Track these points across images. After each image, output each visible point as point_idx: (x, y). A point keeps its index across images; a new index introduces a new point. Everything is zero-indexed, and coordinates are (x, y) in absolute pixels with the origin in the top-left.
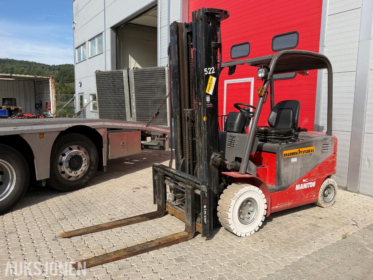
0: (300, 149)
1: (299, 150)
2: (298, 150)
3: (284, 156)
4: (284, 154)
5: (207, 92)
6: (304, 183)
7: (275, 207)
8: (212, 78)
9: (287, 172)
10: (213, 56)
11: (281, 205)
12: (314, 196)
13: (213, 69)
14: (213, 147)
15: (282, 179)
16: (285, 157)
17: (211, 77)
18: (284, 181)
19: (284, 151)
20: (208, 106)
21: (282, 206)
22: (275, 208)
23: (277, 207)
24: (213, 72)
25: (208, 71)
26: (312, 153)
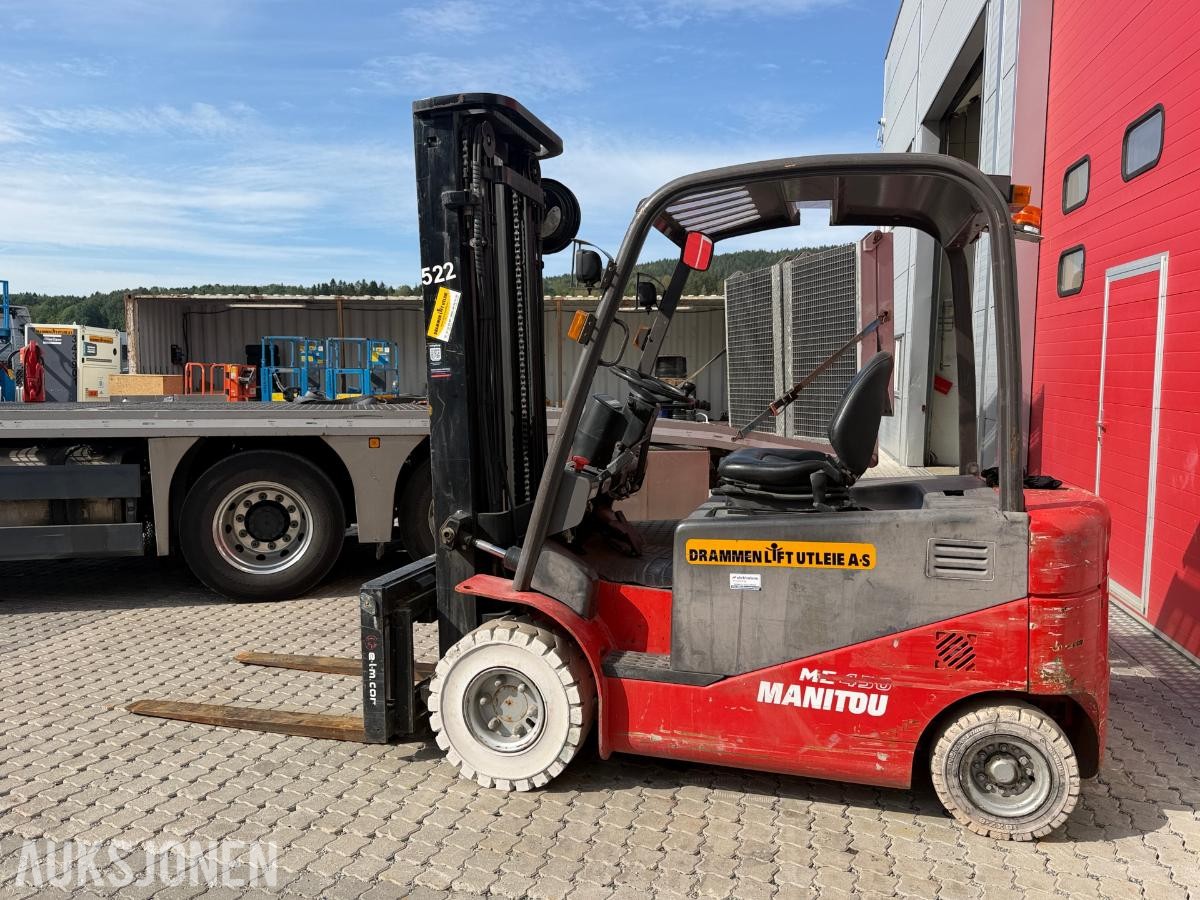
0: (780, 544)
1: (774, 546)
2: (769, 544)
3: (691, 559)
4: (691, 551)
5: (431, 333)
6: (807, 683)
7: (649, 736)
8: (446, 295)
9: (709, 622)
10: (448, 231)
11: (673, 735)
12: (883, 757)
13: (448, 267)
14: (455, 495)
15: (683, 640)
16: (698, 562)
17: (442, 290)
18: (694, 652)
19: (690, 541)
20: (434, 374)
21: (684, 741)
22: (647, 741)
23: (658, 738)
24: (450, 277)
25: (434, 275)
26: (858, 571)
